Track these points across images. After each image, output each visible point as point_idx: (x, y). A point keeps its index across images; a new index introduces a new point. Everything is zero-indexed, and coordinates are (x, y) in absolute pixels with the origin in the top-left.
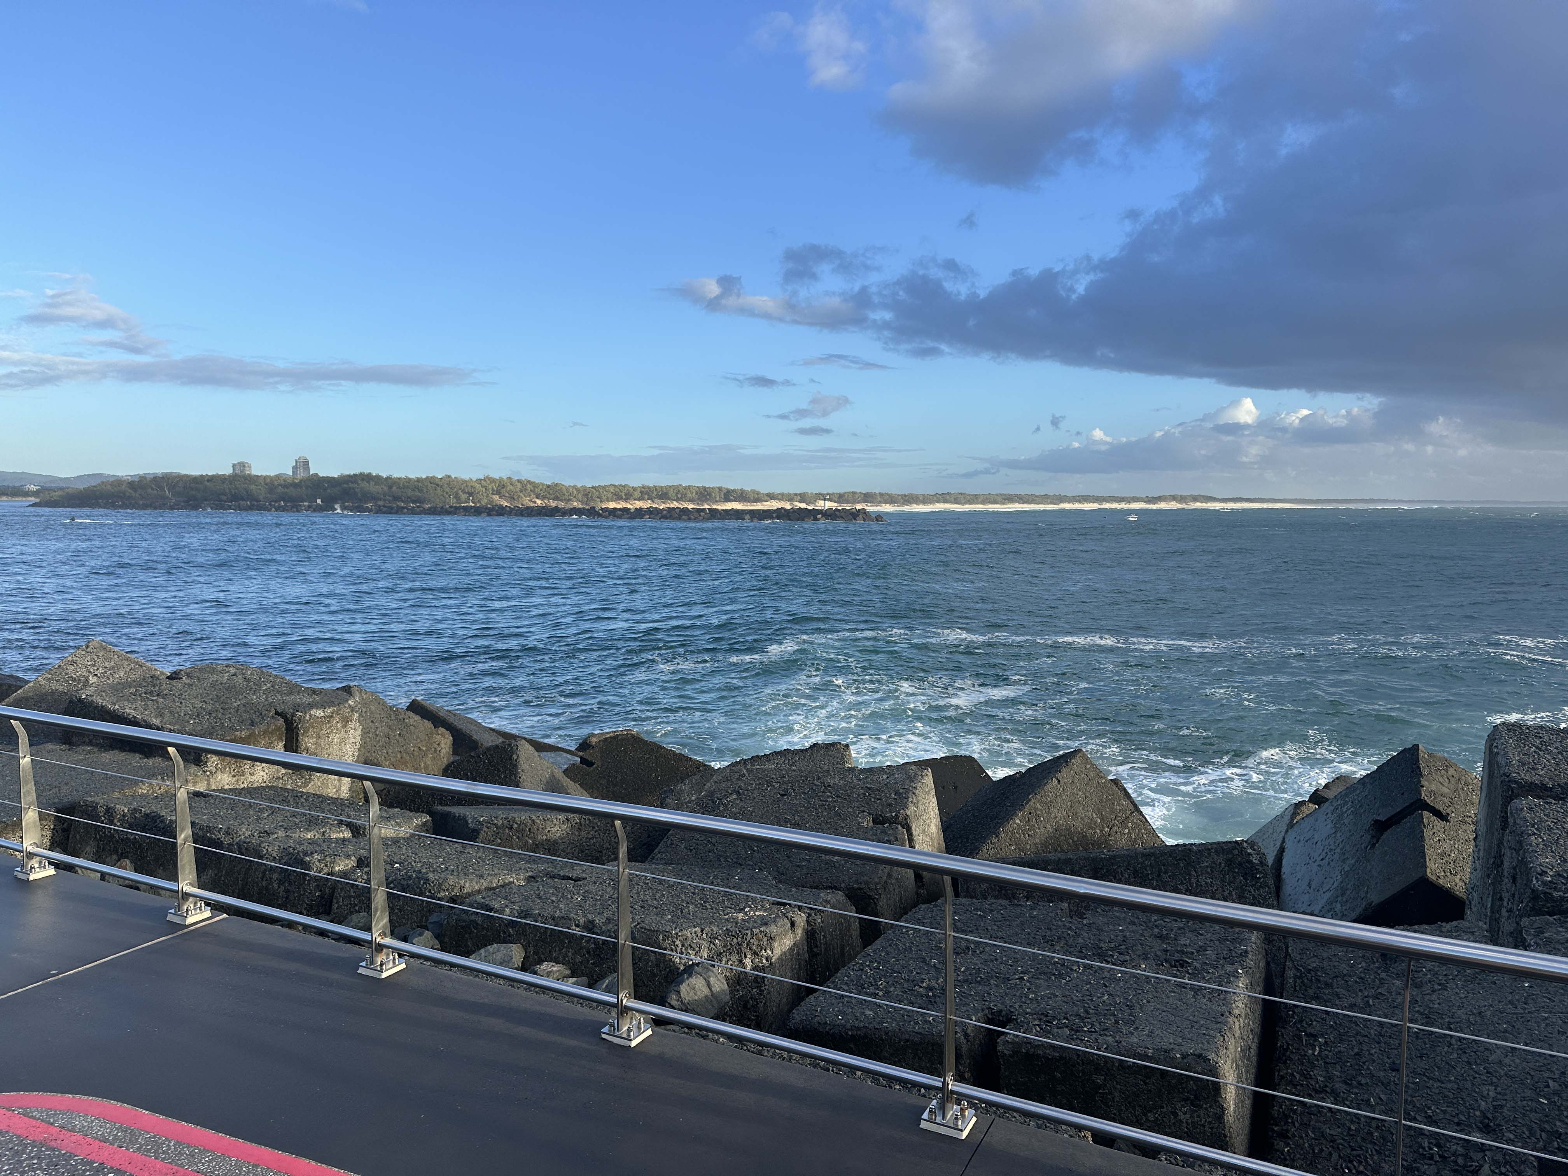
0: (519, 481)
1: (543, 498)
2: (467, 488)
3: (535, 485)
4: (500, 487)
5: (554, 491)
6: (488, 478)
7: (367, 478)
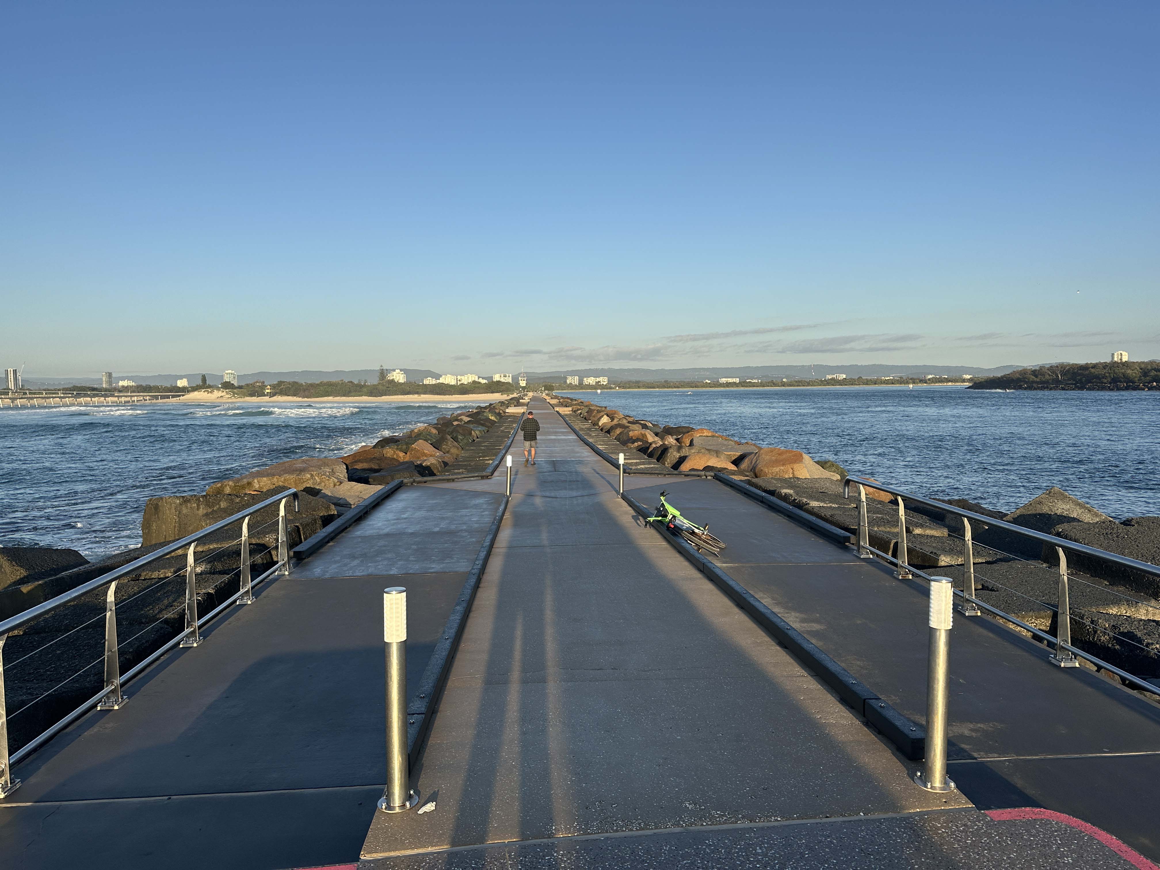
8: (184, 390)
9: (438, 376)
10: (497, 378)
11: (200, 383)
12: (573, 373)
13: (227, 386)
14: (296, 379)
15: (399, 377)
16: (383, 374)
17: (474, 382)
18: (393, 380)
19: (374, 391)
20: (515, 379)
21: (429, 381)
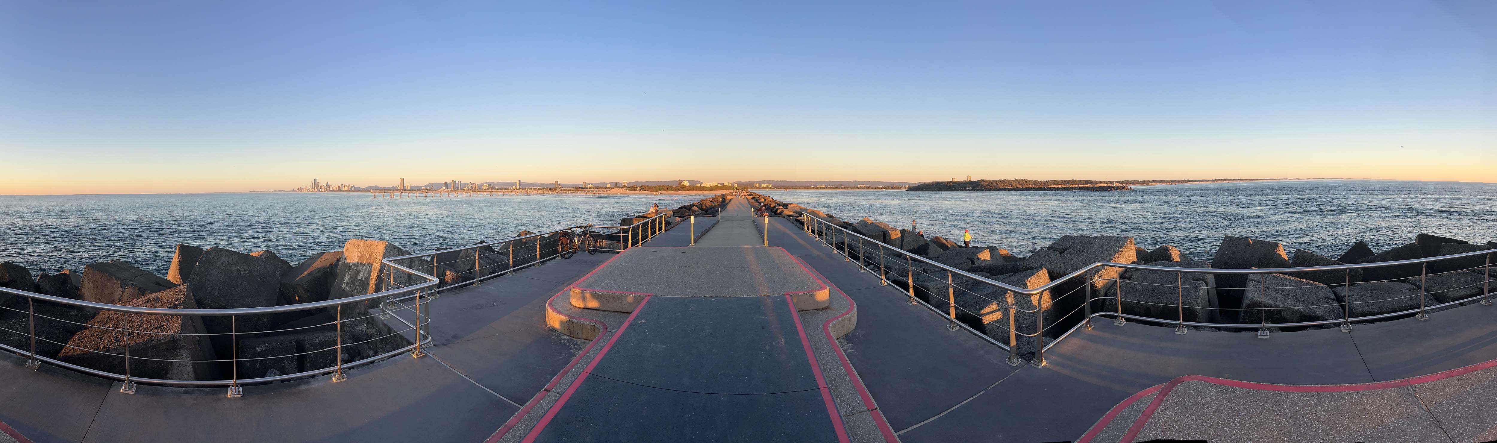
0: (1025, 180)
1: (1032, 184)
2: (1010, 182)
3: (1029, 181)
4: (1019, 182)
5: (1035, 182)
6: (1016, 180)
7: (983, 181)
9: (701, 183)
10: (725, 184)
11: (615, 186)
12: (757, 182)
15: (686, 184)
16: (680, 182)
17: (716, 186)
18: (684, 185)
19: (676, 189)
20: (733, 184)
21: (698, 185)
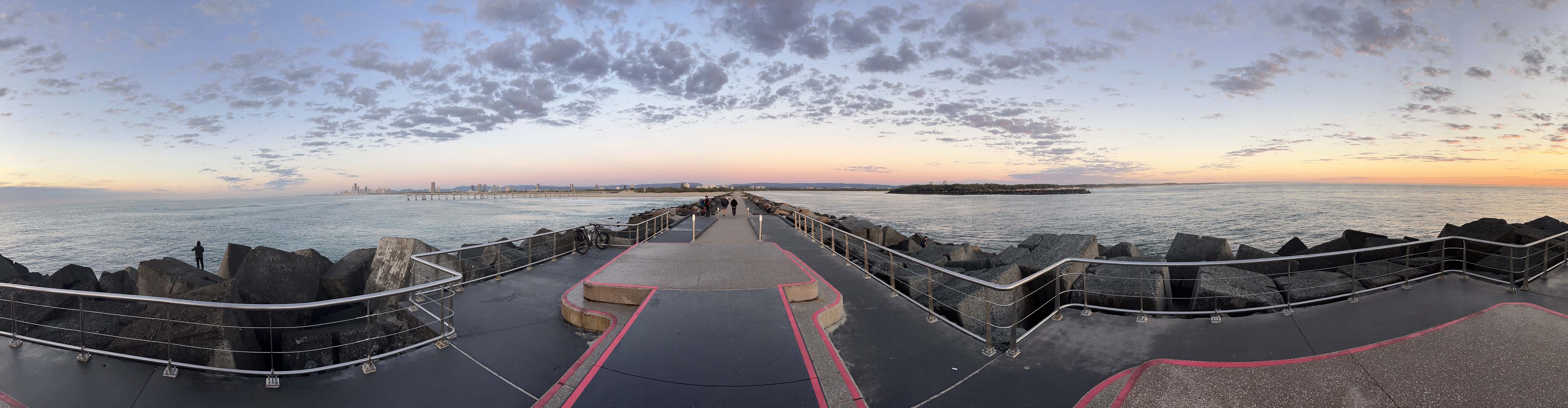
1: (1001, 188)
3: (999, 185)
5: (1004, 186)
8: (619, 191)
9: (701, 185)
10: (723, 186)
11: (623, 188)
13: (632, 189)
14: (653, 187)
15: (688, 186)
16: (682, 184)
18: (686, 187)
19: (678, 191)
